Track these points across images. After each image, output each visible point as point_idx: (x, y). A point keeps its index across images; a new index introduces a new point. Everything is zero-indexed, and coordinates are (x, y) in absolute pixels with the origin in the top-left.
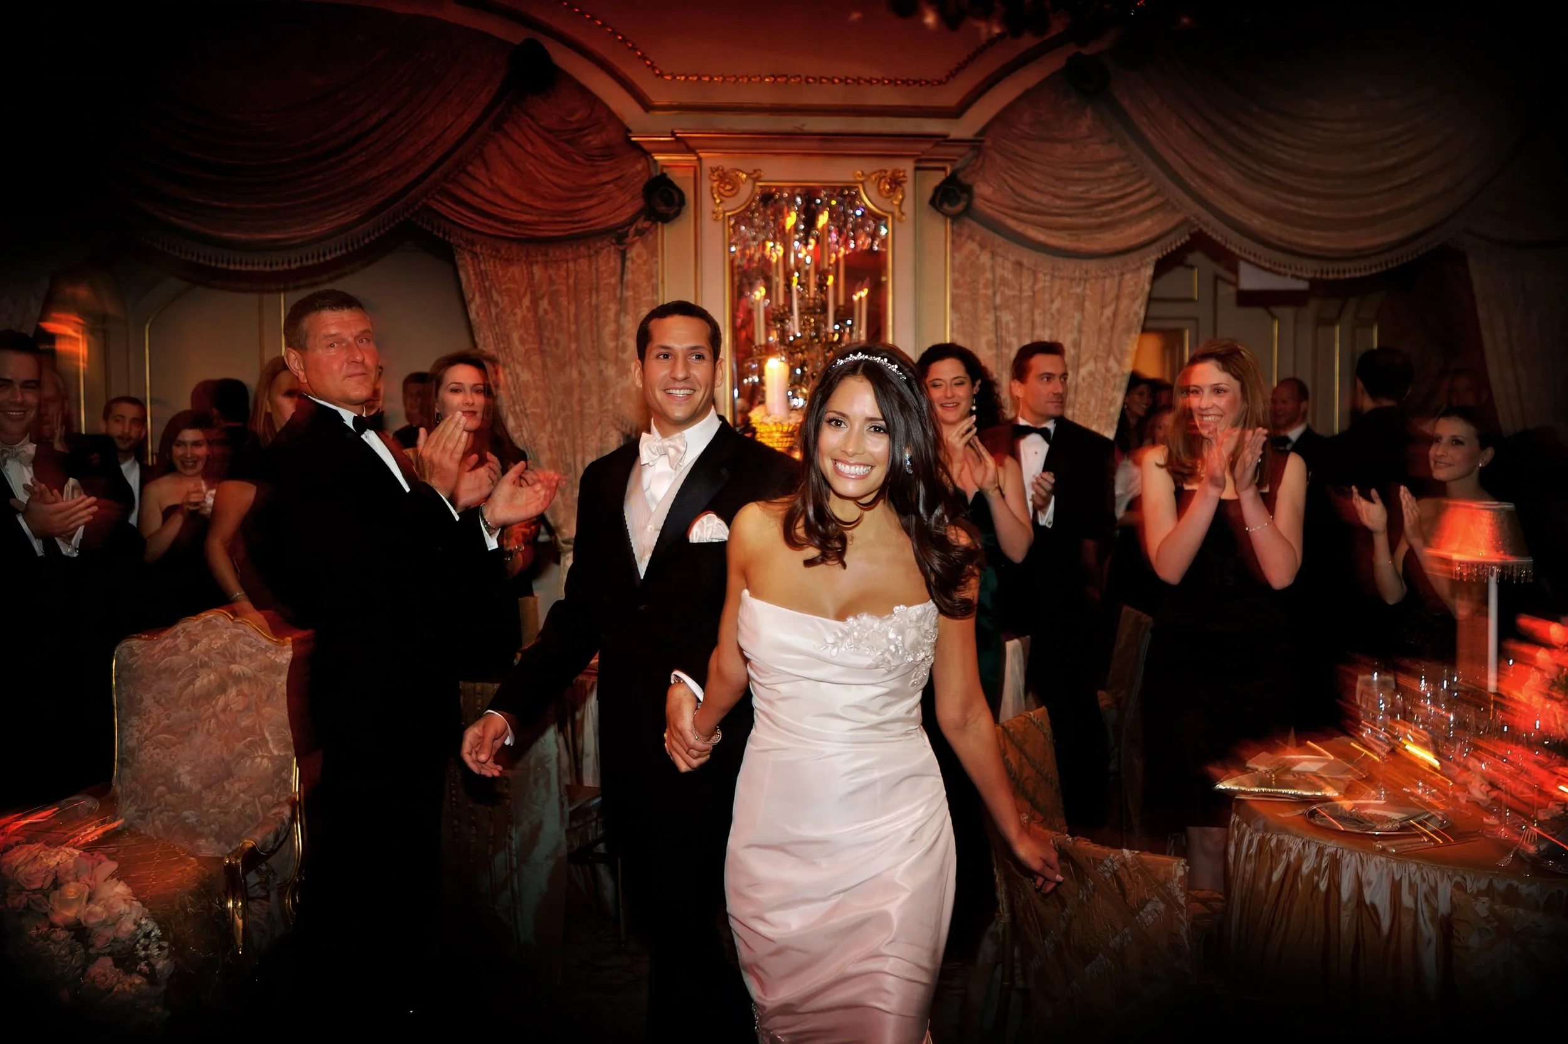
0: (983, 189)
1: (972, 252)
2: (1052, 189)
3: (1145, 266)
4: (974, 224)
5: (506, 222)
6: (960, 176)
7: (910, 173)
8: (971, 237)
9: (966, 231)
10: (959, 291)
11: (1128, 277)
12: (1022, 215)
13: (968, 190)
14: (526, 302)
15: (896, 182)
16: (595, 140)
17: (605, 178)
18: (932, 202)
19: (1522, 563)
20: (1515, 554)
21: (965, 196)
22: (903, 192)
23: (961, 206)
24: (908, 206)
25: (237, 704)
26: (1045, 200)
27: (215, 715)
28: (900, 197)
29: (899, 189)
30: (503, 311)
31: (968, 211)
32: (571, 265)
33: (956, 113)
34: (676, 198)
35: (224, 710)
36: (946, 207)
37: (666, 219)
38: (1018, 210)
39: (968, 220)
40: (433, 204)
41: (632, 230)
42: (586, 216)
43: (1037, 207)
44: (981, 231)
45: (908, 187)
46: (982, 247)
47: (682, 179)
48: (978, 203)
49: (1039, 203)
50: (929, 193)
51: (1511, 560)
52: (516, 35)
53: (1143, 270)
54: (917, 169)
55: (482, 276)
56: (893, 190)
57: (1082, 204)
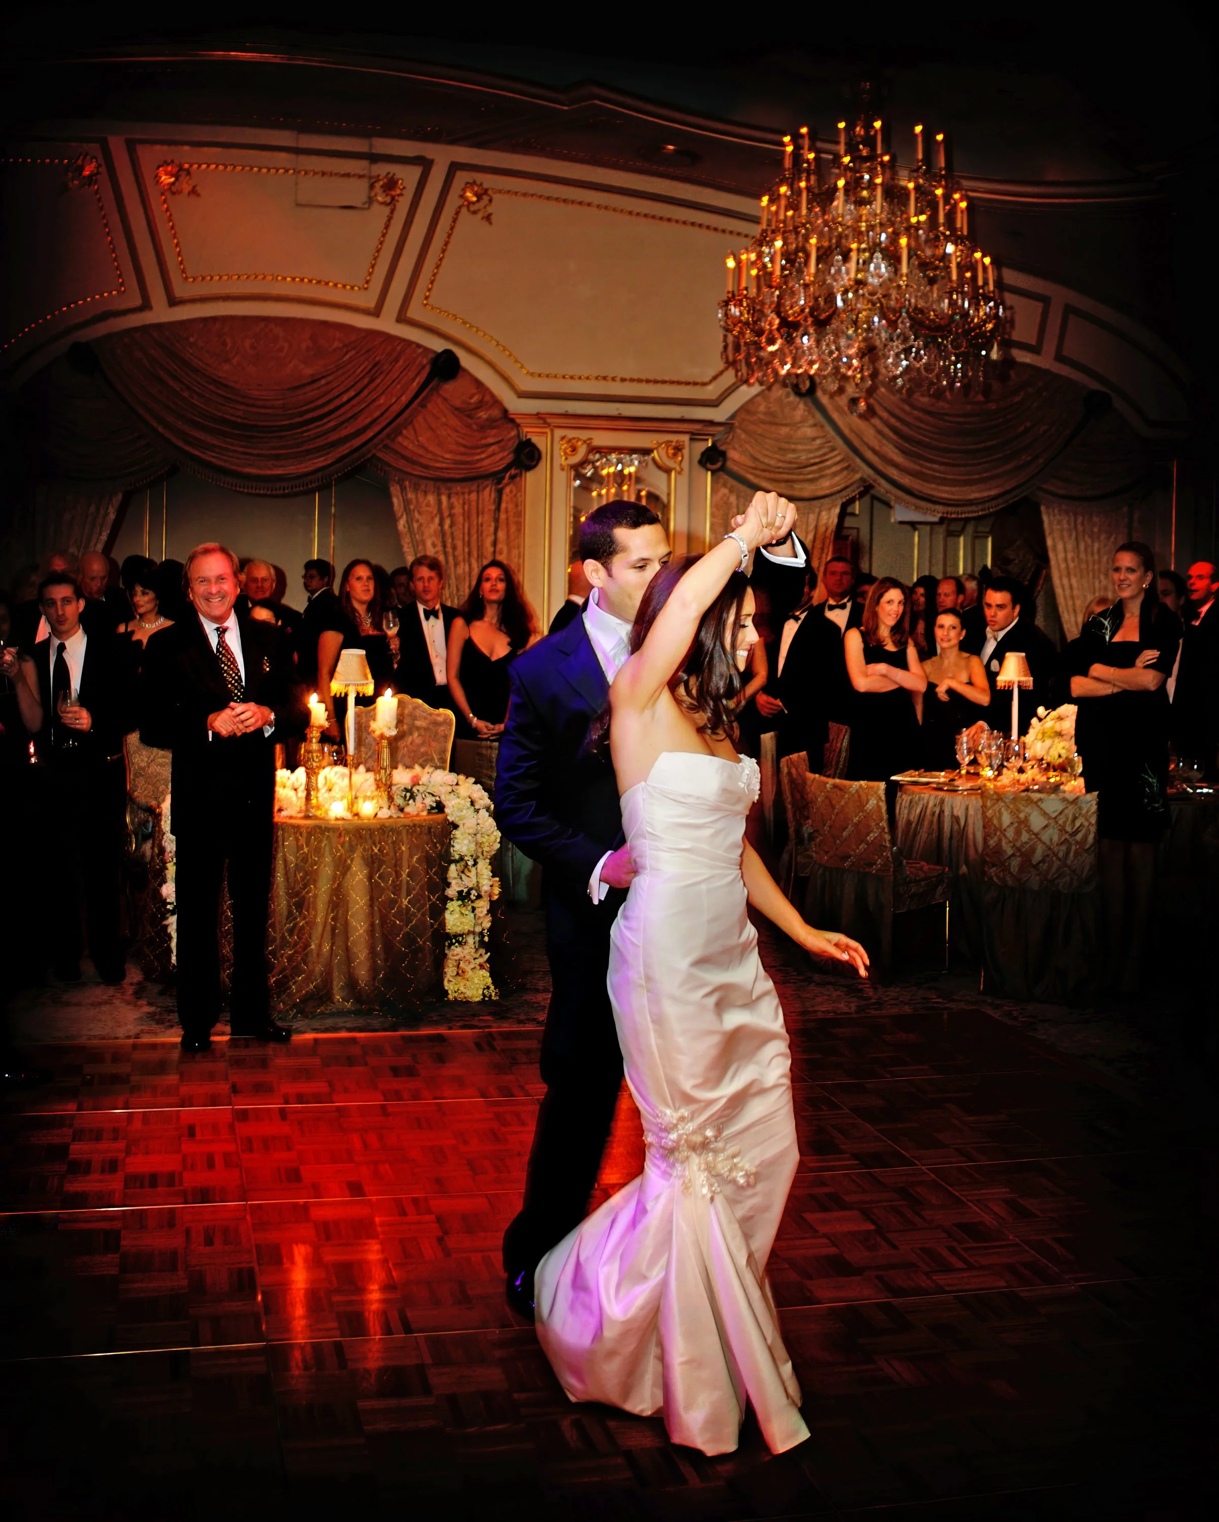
0: (733, 454)
1: (724, 495)
2: (777, 456)
3: (836, 506)
4: (726, 477)
5: (427, 467)
6: (718, 445)
7: (687, 443)
8: (725, 485)
9: (721, 481)
10: (716, 520)
11: (824, 513)
12: (758, 472)
13: (723, 454)
14: (437, 520)
15: (678, 449)
16: (483, 415)
17: (491, 440)
18: (701, 462)
19: (1029, 681)
20: (1025, 675)
21: (721, 459)
22: (682, 457)
23: (719, 464)
24: (685, 465)
25: (418, 741)
26: (772, 462)
27: (406, 746)
28: (680, 458)
29: (680, 454)
30: (421, 525)
31: (723, 469)
32: (466, 496)
33: (714, 404)
34: (536, 456)
35: (411, 744)
36: (709, 465)
37: (530, 468)
38: (755, 468)
39: (721, 473)
40: (380, 455)
41: (508, 475)
42: (478, 465)
43: (768, 468)
44: (732, 482)
45: (686, 452)
46: (731, 491)
47: (539, 441)
48: (729, 464)
49: (769, 465)
50: (697, 457)
51: (1023, 679)
52: (438, 345)
53: (833, 510)
54: (691, 439)
55: (407, 503)
56: (675, 455)
57: (794, 466)
